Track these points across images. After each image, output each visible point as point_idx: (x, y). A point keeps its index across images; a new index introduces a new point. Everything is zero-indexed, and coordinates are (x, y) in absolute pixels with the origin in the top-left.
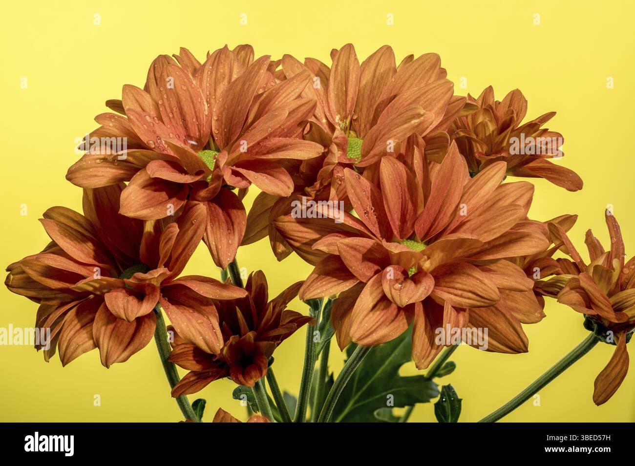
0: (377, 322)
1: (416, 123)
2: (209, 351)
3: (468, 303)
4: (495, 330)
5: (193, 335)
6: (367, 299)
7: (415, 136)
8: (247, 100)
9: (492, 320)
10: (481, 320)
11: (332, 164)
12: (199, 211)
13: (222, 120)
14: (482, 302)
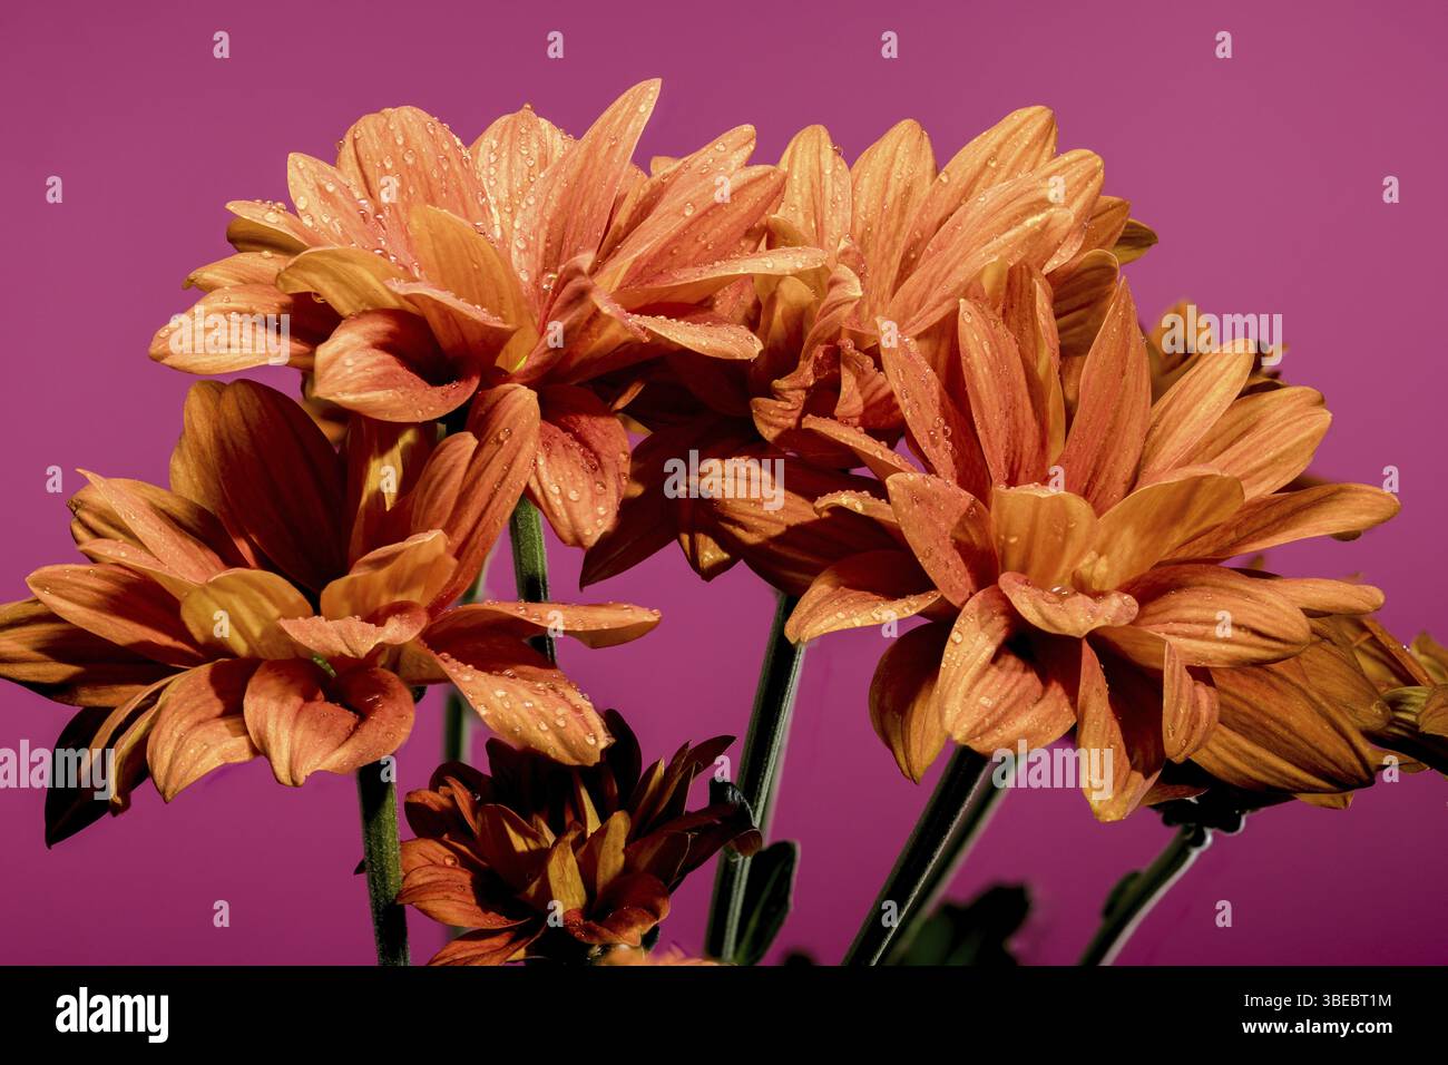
0: (1007, 695)
1: (1035, 224)
2: (568, 760)
3: (1225, 654)
4: (1286, 733)
5: (522, 719)
6: (971, 643)
7: (1025, 272)
8: (610, 178)
9: (1275, 708)
10: (1246, 709)
11: (845, 303)
12: (519, 405)
13: (537, 248)
14: (1265, 648)
